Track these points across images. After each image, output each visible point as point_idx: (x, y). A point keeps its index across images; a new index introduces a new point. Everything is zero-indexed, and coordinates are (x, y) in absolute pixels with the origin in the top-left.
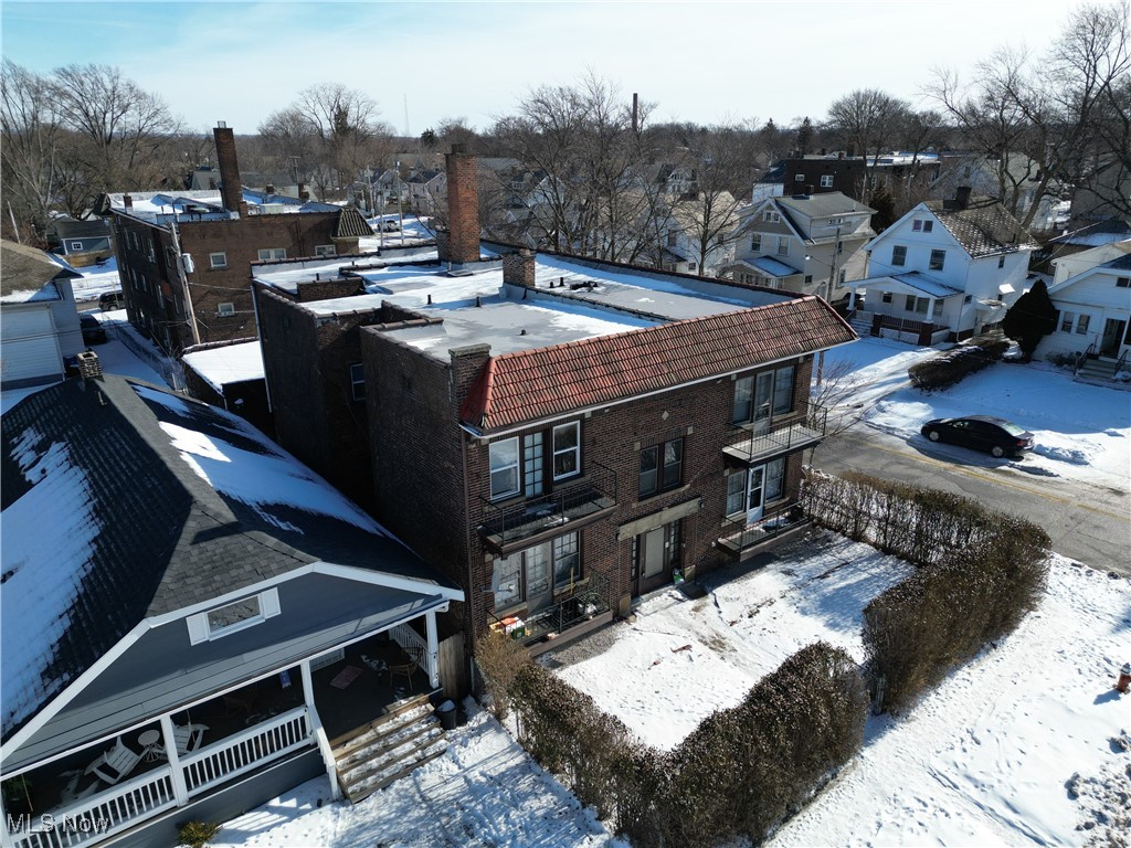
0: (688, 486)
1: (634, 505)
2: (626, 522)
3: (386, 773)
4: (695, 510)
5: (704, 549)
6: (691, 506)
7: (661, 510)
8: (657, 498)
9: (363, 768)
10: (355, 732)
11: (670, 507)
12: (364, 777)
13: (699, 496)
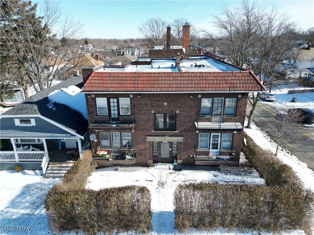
0: (177, 131)
1: (153, 131)
2: (149, 136)
3: (56, 175)
4: (182, 141)
5: (187, 156)
6: (179, 139)
7: (165, 136)
8: (163, 131)
9: (53, 171)
10: (57, 163)
11: (169, 136)
12: (51, 173)
13: (183, 136)
